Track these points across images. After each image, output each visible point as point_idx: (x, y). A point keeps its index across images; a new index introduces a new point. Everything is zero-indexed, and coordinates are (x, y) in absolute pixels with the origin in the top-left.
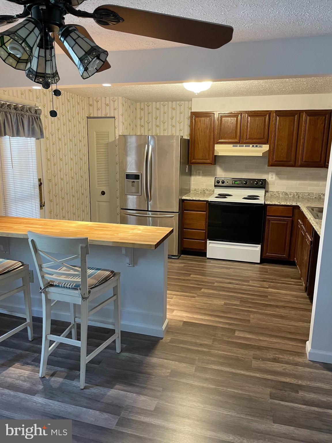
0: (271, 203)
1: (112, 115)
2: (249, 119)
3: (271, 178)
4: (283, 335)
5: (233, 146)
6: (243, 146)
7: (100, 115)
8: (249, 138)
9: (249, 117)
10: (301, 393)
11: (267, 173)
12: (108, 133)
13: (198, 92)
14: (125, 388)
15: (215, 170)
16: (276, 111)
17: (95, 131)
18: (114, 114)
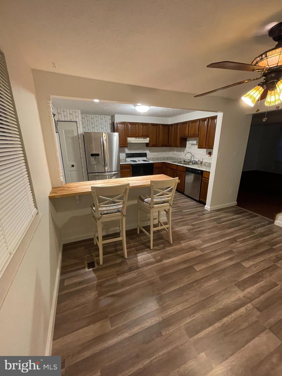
0: (155, 162)
1: (75, 120)
2: (141, 127)
3: (147, 152)
4: (191, 207)
5: (135, 138)
6: (139, 138)
7: (66, 120)
8: (142, 135)
9: (141, 126)
10: (222, 220)
11: (146, 150)
12: (73, 131)
13: (143, 112)
14: (185, 241)
15: (124, 150)
16: (151, 124)
17: (64, 130)
18: (76, 120)
